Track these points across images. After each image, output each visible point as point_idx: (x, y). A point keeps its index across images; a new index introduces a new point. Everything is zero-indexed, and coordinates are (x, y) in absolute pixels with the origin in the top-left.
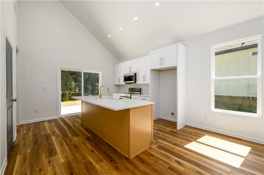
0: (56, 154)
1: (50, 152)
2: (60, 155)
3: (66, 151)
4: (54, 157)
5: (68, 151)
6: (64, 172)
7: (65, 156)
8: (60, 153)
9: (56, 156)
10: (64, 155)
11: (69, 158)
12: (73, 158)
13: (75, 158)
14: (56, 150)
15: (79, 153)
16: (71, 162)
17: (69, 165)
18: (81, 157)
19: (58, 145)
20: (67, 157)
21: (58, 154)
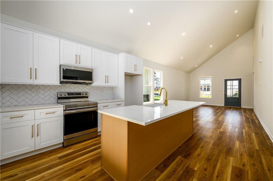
0: (234, 168)
1: (241, 175)
2: (231, 164)
3: (221, 163)
4: (238, 166)
5: (220, 161)
6: (234, 152)
7: (227, 159)
8: (230, 165)
9: (236, 166)
10: (227, 161)
11: (224, 156)
12: (222, 154)
13: (219, 153)
14: (232, 172)
15: (214, 153)
16: (225, 153)
17: (228, 153)
18: (215, 150)
19: (225, 176)
20: (226, 158)
21: (232, 166)
